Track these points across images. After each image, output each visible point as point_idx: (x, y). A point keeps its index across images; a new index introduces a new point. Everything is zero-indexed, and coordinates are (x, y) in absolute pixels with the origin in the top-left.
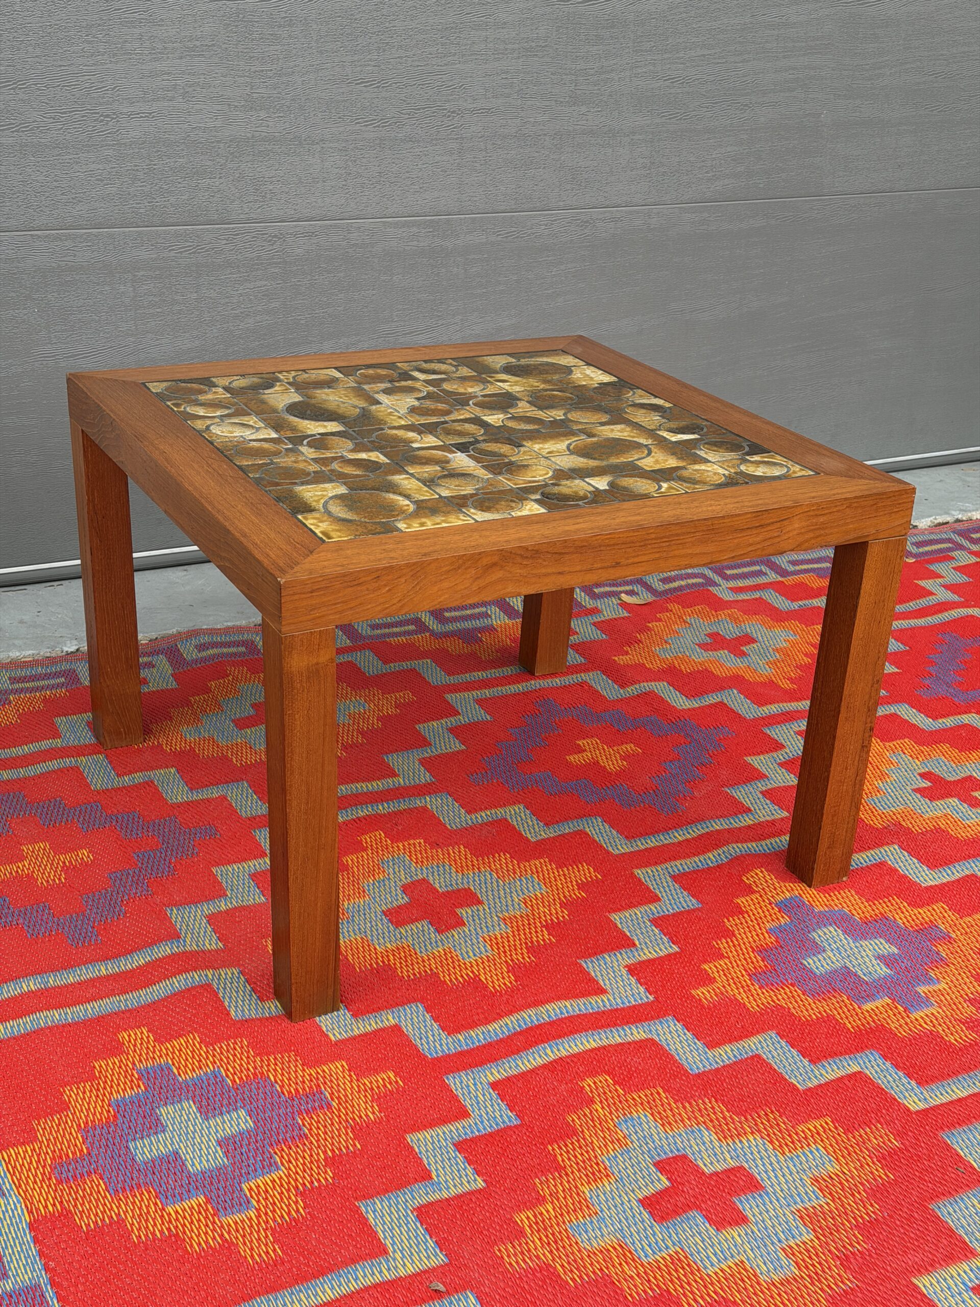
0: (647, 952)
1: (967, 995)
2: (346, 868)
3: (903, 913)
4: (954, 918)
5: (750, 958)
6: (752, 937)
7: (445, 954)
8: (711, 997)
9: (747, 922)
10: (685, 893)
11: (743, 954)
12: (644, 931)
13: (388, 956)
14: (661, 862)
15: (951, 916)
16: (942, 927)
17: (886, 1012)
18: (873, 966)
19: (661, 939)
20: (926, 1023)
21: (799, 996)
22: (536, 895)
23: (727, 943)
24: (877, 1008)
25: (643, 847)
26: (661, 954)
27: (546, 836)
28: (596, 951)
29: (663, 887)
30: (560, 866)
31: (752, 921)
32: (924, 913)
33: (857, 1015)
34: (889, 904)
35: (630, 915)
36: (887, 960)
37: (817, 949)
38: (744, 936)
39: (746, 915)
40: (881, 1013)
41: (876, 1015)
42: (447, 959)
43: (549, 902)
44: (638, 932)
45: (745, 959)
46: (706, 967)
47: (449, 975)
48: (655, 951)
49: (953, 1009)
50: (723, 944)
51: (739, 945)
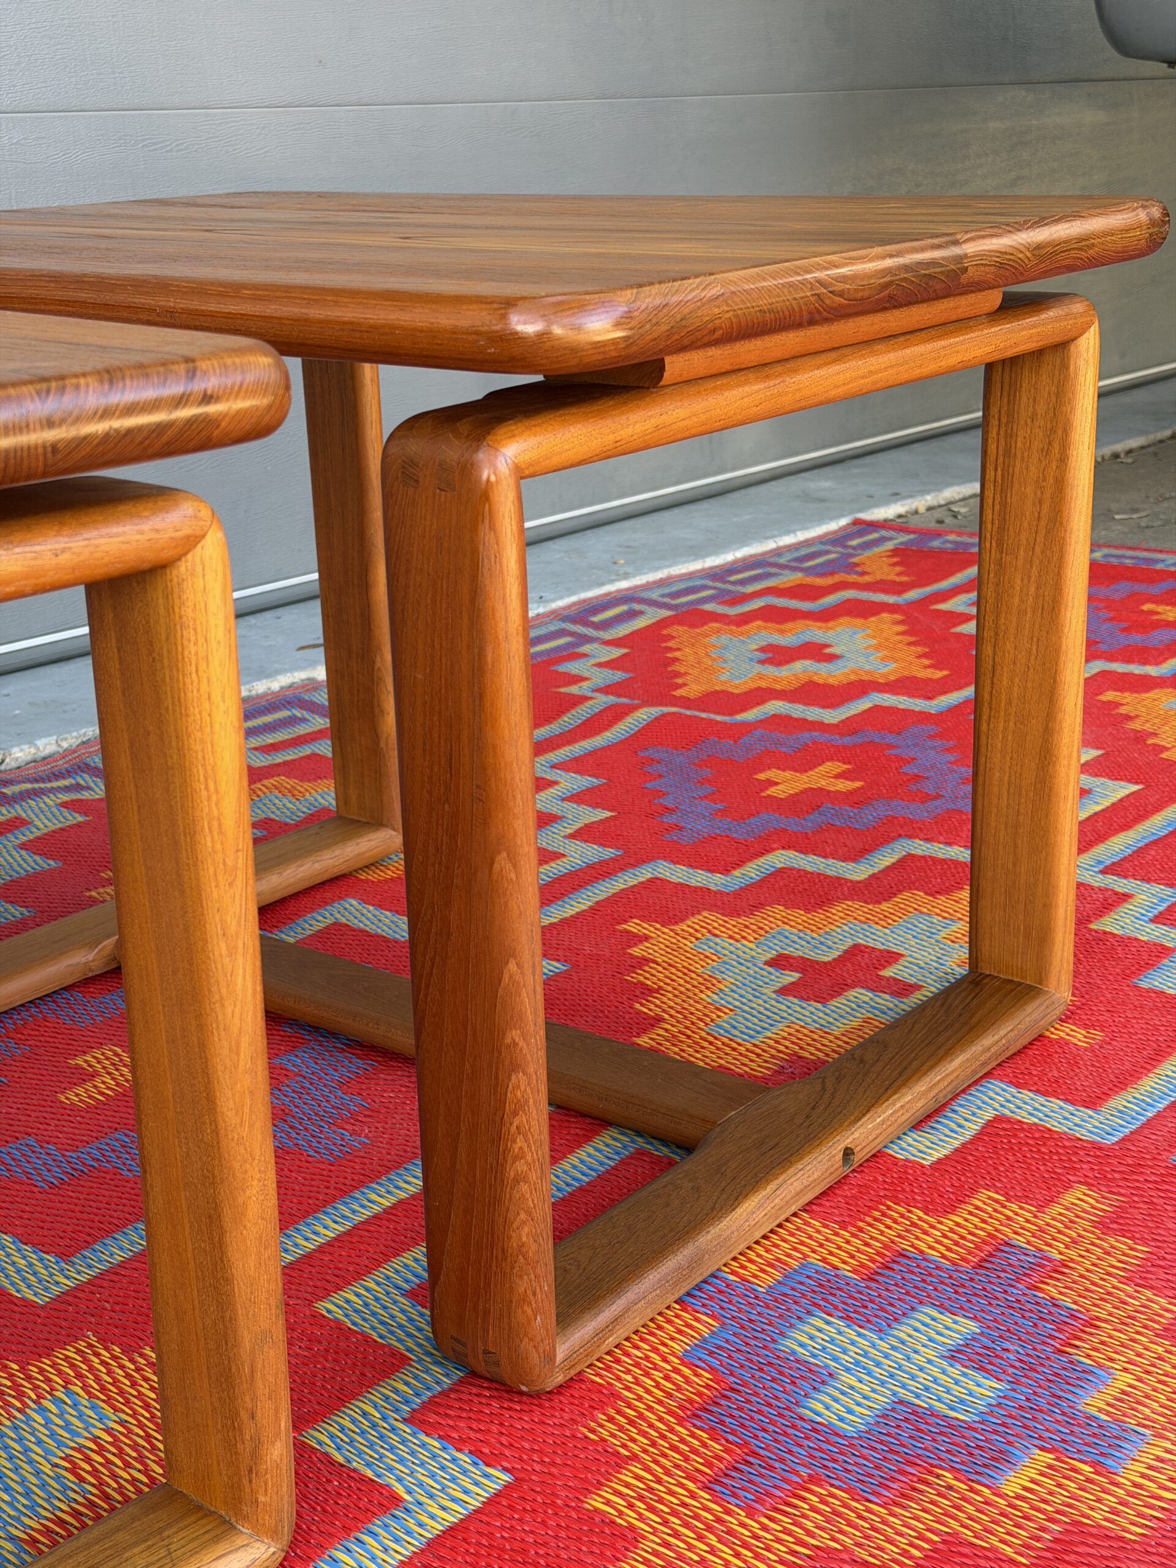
0: (435, 1509)
4: (1028, 1215)
5: (682, 1441)
6: (658, 1386)
11: (663, 1437)
12: (402, 1451)
15: (1018, 1211)
16: (1020, 1241)
17: (1059, 1484)
18: (955, 1381)
19: (454, 1460)
20: (1160, 1486)
21: (846, 1505)
22: (95, 1439)
23: (611, 1419)
24: (1033, 1481)
26: (472, 1503)
27: (72, 1284)
30: (132, 1345)
32: (966, 1223)
33: (1004, 1514)
34: (889, 1222)
35: (353, 1420)
36: (973, 1357)
37: (814, 1375)
43: (135, 1447)
44: (390, 1459)
45: (673, 1447)
48: (454, 1500)
50: (603, 1428)
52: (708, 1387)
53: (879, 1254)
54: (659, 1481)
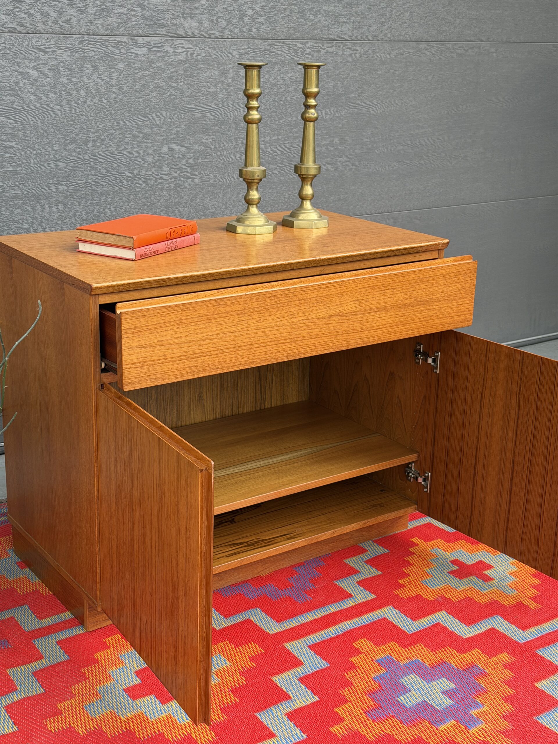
0: (298, 702)
1: (501, 713)
2: (96, 661)
3: (454, 658)
4: (486, 659)
5: (364, 700)
6: (364, 684)
7: (167, 719)
8: (343, 732)
9: (359, 674)
10: (318, 657)
11: (360, 698)
12: (295, 687)
13: (129, 723)
14: (301, 637)
15: (484, 657)
16: (480, 666)
17: (454, 730)
18: (441, 699)
19: (307, 692)
20: (479, 736)
21: (398, 725)
22: (223, 668)
23: (349, 690)
24: (448, 728)
25: (288, 627)
26: (308, 703)
27: (226, 625)
28: (265, 706)
29: (304, 654)
30: (236, 646)
31: (362, 673)
32: (467, 657)
33: (436, 734)
34: (445, 653)
35: (285, 677)
36: (448, 694)
37: (405, 690)
38: (359, 685)
39: (358, 670)
40: (451, 731)
41: (448, 733)
42: (168, 723)
43: (232, 672)
44: (291, 688)
45: (361, 701)
46: (336, 710)
47: (171, 734)
48: (304, 701)
49: (494, 724)
50: (346, 692)
51: (356, 691)
52: (377, 688)
53: (438, 661)
54: (354, 709)
